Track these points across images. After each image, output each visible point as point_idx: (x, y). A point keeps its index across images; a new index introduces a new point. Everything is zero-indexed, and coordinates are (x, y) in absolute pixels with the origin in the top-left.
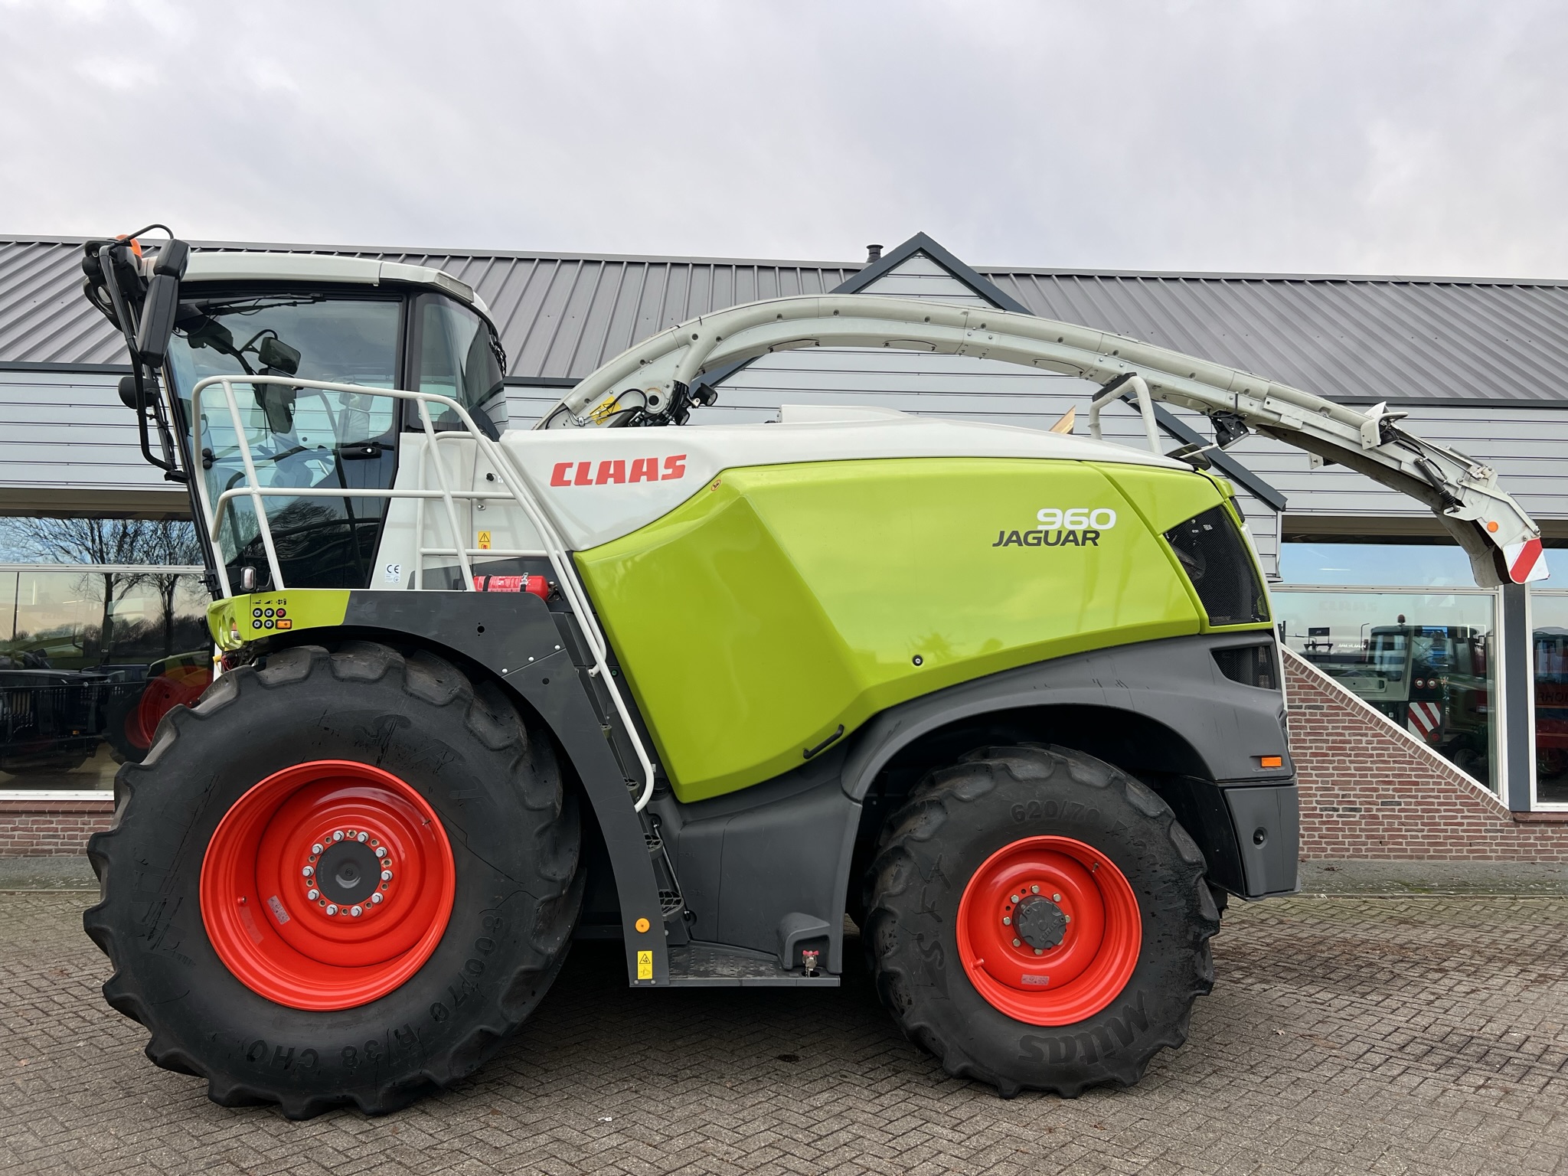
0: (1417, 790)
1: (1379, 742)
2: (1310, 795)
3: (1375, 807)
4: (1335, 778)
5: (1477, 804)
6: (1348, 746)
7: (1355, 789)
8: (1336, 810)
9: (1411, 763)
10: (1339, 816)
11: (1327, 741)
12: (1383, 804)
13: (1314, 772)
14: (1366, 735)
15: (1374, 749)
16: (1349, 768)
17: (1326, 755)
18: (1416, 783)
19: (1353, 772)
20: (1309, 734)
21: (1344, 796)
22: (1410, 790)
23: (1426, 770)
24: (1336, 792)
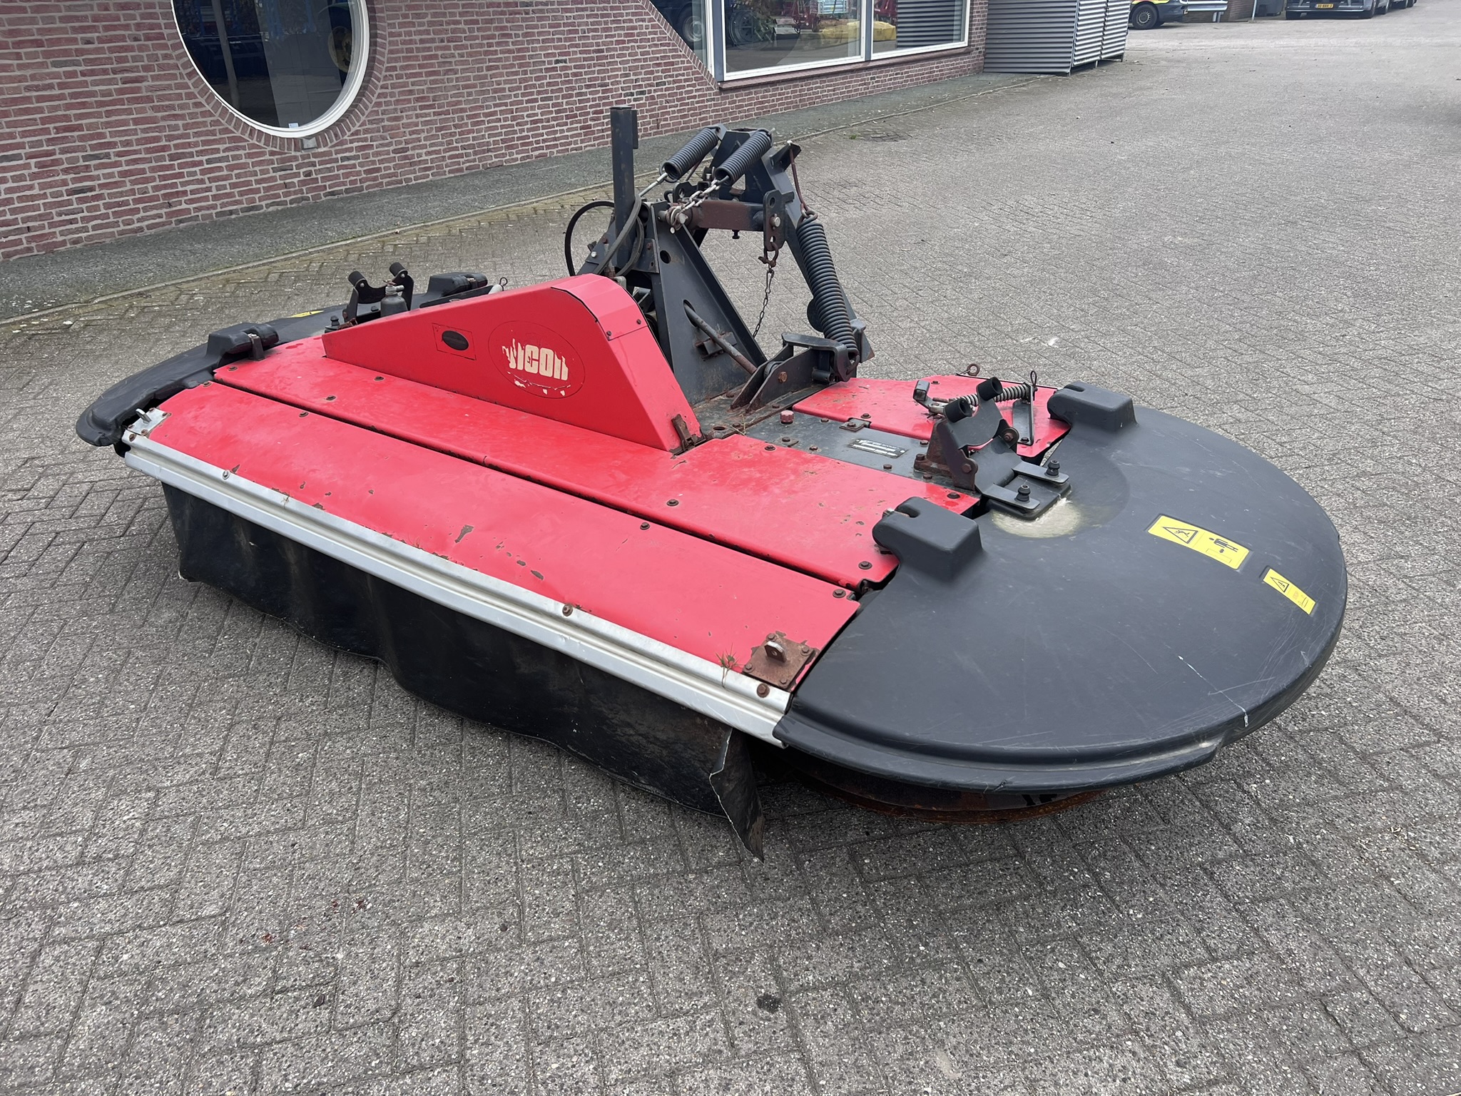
0: (675, 70)
1: (653, 26)
2: (618, 83)
3: (653, 88)
4: (631, 64)
5: (702, 78)
6: (635, 32)
7: (641, 73)
8: (632, 94)
9: (668, 45)
10: (635, 100)
11: (623, 28)
12: (658, 84)
13: (619, 60)
14: (643, 20)
15: (650, 33)
16: (636, 54)
17: (623, 42)
18: (672, 64)
19: (639, 57)
20: (613, 22)
21: (636, 80)
22: (669, 70)
23: (676, 50)
24: (632, 77)
